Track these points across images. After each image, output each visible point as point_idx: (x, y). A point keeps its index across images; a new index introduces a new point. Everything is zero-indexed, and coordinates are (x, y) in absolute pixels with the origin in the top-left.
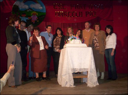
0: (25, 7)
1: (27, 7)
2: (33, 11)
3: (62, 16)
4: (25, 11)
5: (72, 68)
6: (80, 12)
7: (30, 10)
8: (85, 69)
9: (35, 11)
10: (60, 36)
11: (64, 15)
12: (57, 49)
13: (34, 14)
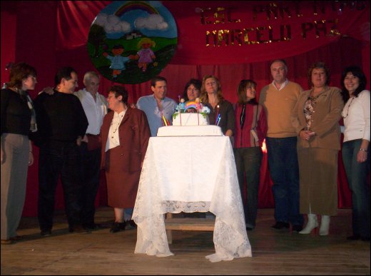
0: (122, 27)
1: (126, 27)
2: (143, 36)
3: (227, 43)
4: (121, 38)
6: (282, 27)
7: (135, 35)
8: (203, 203)
11: (233, 41)
13: (145, 46)
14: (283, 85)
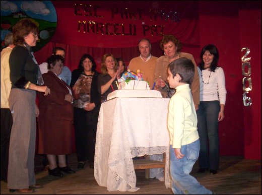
2: (29, 17)
3: (94, 31)
4: (9, 16)
5: (133, 146)
6: (131, 26)
7: (21, 15)
8: (159, 148)
9: (34, 19)
10: (88, 73)
11: (97, 30)
12: (85, 102)
14: (149, 58)
